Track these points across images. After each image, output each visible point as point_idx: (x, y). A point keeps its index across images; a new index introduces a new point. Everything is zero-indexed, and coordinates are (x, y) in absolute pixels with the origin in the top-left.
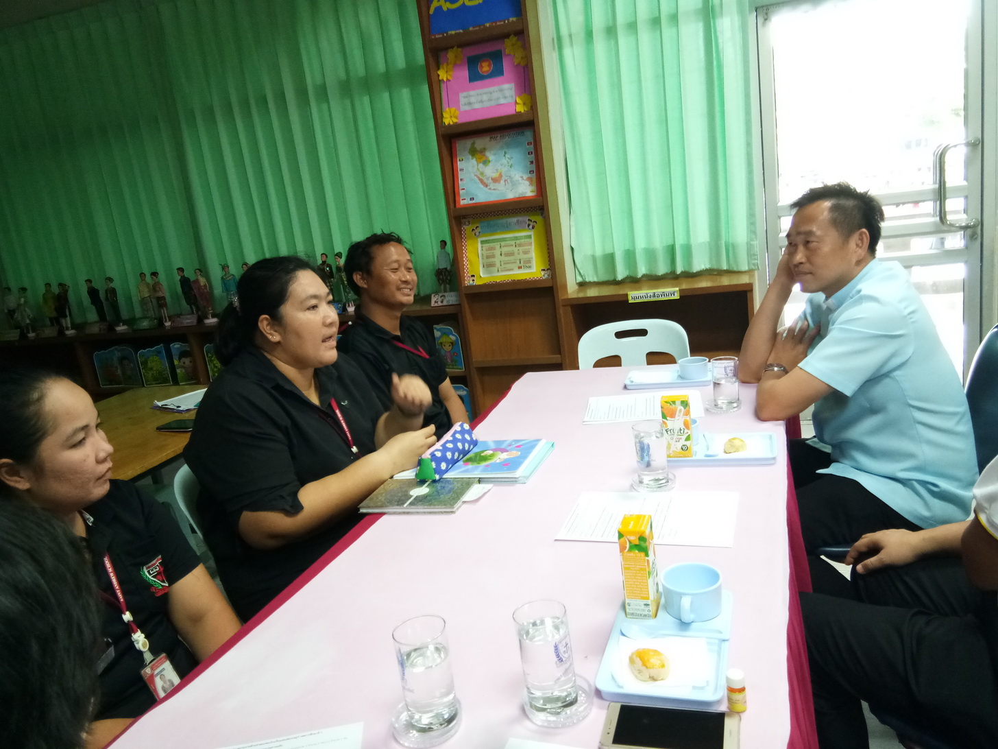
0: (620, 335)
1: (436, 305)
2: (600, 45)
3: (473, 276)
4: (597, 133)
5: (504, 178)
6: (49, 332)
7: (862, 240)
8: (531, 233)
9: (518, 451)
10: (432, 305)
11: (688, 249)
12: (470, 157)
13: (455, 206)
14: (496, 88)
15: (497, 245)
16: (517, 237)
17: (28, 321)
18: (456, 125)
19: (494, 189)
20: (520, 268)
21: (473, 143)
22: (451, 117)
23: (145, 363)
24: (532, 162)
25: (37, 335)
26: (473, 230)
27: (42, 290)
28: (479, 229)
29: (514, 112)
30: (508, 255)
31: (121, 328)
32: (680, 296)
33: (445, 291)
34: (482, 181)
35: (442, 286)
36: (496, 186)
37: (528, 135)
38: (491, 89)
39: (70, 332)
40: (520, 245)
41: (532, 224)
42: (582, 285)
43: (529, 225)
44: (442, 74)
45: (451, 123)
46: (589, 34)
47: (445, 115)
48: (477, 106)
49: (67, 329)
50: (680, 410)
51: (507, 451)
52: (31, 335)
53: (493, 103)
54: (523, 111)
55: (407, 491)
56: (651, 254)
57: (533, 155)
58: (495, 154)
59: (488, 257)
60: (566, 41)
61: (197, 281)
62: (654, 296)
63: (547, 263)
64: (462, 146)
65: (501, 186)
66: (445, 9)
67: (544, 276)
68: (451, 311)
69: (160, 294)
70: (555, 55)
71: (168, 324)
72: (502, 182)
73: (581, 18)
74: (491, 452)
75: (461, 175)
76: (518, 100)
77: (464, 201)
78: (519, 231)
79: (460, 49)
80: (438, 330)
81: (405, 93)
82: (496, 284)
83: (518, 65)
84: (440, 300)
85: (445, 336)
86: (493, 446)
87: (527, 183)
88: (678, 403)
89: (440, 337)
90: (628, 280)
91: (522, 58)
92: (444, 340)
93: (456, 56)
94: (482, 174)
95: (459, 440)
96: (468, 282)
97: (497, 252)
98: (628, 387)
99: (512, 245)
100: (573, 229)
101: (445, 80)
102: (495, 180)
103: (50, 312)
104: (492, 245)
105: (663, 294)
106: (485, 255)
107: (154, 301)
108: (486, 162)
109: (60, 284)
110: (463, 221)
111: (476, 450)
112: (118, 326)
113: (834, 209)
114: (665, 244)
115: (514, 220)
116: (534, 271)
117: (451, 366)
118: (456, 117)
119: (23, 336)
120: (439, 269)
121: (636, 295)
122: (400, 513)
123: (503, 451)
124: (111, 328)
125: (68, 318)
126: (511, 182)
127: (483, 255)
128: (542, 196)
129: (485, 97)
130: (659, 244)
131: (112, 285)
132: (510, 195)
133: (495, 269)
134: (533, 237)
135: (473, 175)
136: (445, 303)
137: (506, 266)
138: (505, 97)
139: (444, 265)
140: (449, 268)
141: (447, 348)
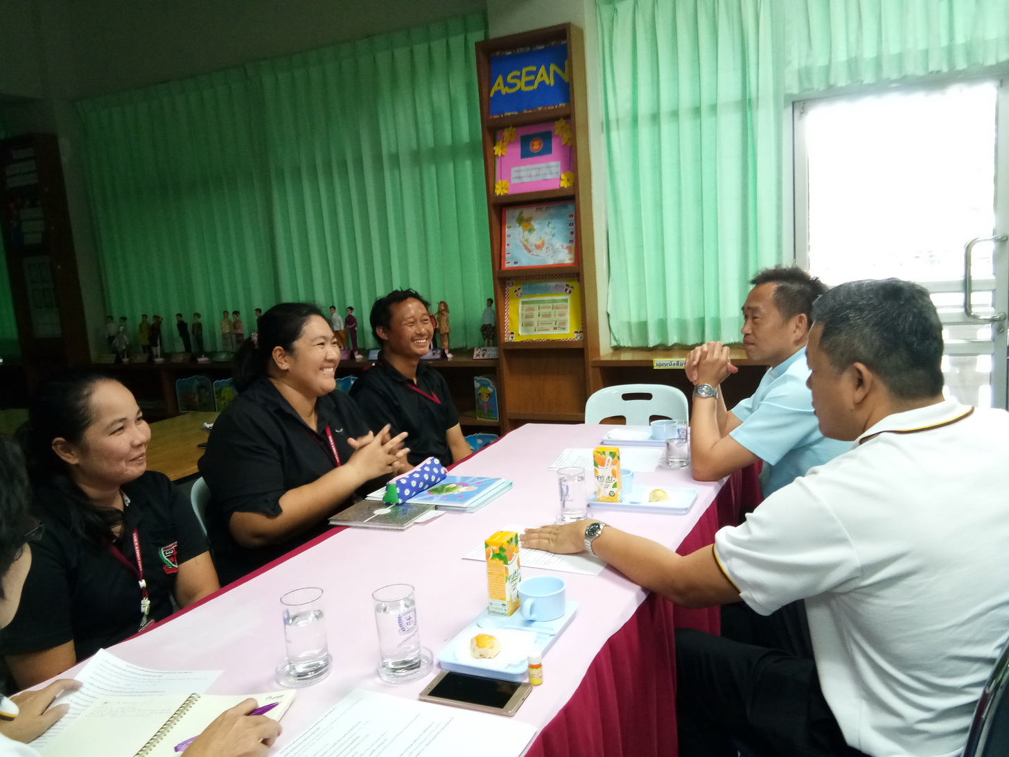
0: (627, 397)
1: (478, 358)
2: (644, 130)
3: (512, 333)
4: (637, 209)
5: (546, 246)
6: (141, 358)
7: (801, 322)
8: (568, 297)
9: (477, 486)
10: (474, 358)
11: (717, 324)
12: (518, 225)
13: (500, 268)
14: (544, 165)
15: (536, 306)
16: (554, 300)
17: (124, 347)
18: (506, 196)
19: (537, 255)
20: (555, 328)
21: (522, 213)
22: (502, 188)
23: (219, 392)
24: (572, 233)
25: (130, 361)
26: (516, 291)
27: (139, 320)
28: (521, 291)
29: (559, 188)
30: (545, 316)
31: (202, 360)
33: (489, 345)
34: (525, 246)
35: (486, 341)
36: (539, 252)
37: (571, 208)
38: (539, 165)
39: (159, 360)
40: (557, 308)
41: (569, 289)
42: (617, 349)
44: (498, 150)
45: (502, 194)
46: (635, 120)
47: (497, 186)
48: (526, 180)
49: (157, 357)
50: (609, 461)
51: (467, 486)
52: (126, 360)
53: (540, 178)
54: (566, 187)
55: (372, 510)
57: (574, 226)
58: (540, 223)
59: (527, 317)
60: (613, 125)
62: (678, 364)
63: (581, 326)
64: (511, 214)
65: (543, 253)
66: (504, 93)
67: (576, 337)
68: (490, 364)
69: (239, 331)
70: (603, 137)
72: (544, 249)
73: (628, 105)
74: (455, 485)
75: (508, 241)
76: (563, 177)
77: (509, 264)
78: (557, 294)
79: (514, 129)
80: (478, 381)
81: (468, 163)
82: (533, 343)
83: (565, 145)
84: (481, 353)
85: (483, 387)
86: (458, 480)
87: (567, 251)
88: (607, 453)
89: (480, 388)
91: (569, 139)
92: (481, 391)
93: (511, 135)
94: (527, 240)
95: (426, 472)
96: (508, 338)
97: (536, 313)
98: (605, 443)
99: (549, 307)
100: (610, 296)
101: (500, 155)
102: (539, 247)
103: (145, 341)
104: (531, 306)
106: (524, 314)
107: (234, 336)
108: (531, 230)
109: (155, 317)
110: (507, 282)
111: (443, 482)
112: (200, 357)
113: (779, 291)
114: (696, 316)
115: (553, 284)
116: (568, 332)
117: (487, 416)
118: (507, 189)
119: (119, 360)
120: (484, 325)
121: (660, 362)
122: (361, 528)
123: (464, 485)
124: (194, 359)
125: (159, 347)
126: (553, 249)
127: (522, 315)
128: (579, 263)
129: (534, 173)
130: (690, 316)
131: (200, 320)
132: (550, 261)
133: (533, 328)
134: (569, 301)
135: (518, 241)
136: (486, 357)
137: (543, 326)
138: (551, 173)
139: (489, 321)
140: (493, 325)
141: (485, 399)
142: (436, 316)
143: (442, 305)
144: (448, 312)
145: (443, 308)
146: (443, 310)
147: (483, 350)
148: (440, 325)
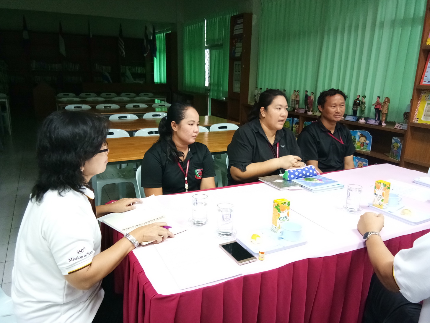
1: (397, 128)
3: (418, 119)
9: (325, 182)
10: (395, 128)
13: (419, 84)
26: (426, 97)
45: (429, 45)
47: (428, 40)
50: (382, 187)
51: (321, 181)
61: (310, 97)
68: (402, 132)
69: (298, 99)
71: (296, 111)
74: (317, 179)
75: (428, 70)
77: (425, 82)
80: (394, 140)
82: (427, 125)
84: (399, 126)
85: (396, 143)
86: (320, 178)
88: (382, 184)
89: (394, 143)
92: (395, 145)
96: (414, 121)
98: (415, 182)
106: (427, 110)
107: (295, 101)
110: (422, 91)
117: (394, 157)
120: (406, 112)
127: (426, 110)
136: (401, 128)
139: (408, 111)
141: (395, 149)
142: (382, 104)
143: (387, 99)
144: (389, 103)
145: (387, 101)
146: (386, 102)
147: (401, 125)
148: (383, 108)
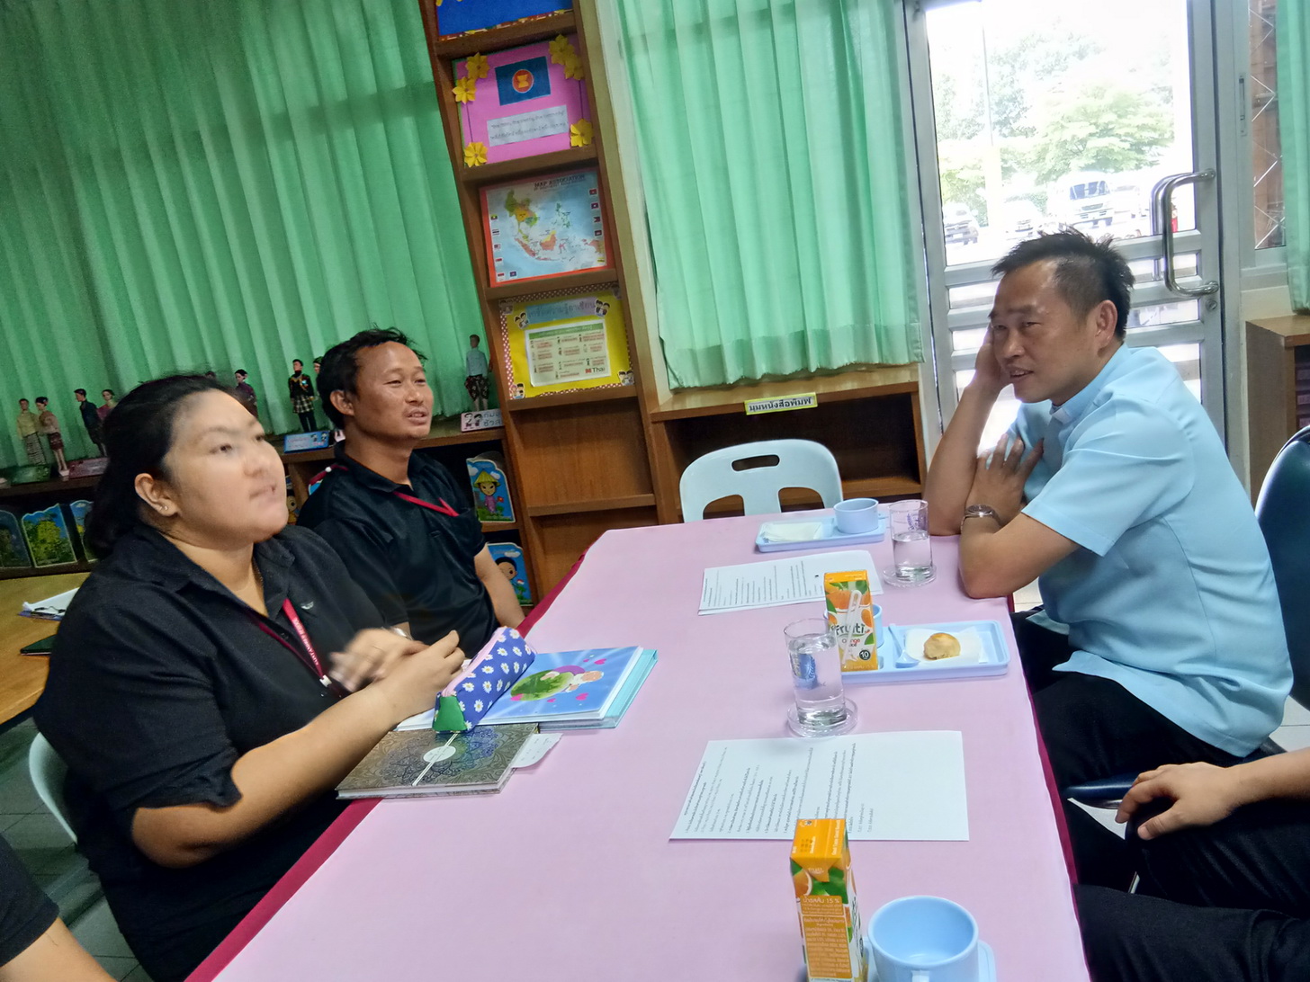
0: (740, 465)
1: (469, 429)
2: (687, 50)
3: (521, 385)
4: (689, 174)
5: (558, 242)
7: (1105, 317)
8: (602, 320)
9: (601, 670)
10: (463, 430)
11: (824, 337)
12: (508, 213)
13: (489, 285)
14: (539, 113)
15: (553, 340)
16: (581, 327)
18: (484, 167)
19: (545, 259)
20: (588, 371)
21: (512, 193)
22: (476, 155)
24: (598, 219)
26: (517, 319)
28: (526, 318)
29: (568, 148)
30: (570, 352)
32: (819, 404)
33: (482, 408)
34: (525, 247)
35: (477, 400)
36: (547, 254)
37: (591, 180)
38: (533, 114)
40: (586, 339)
41: (602, 307)
42: (679, 392)
43: (598, 310)
44: (460, 94)
45: (477, 165)
46: (671, 35)
47: (467, 153)
48: (514, 139)
50: (856, 596)
51: (582, 671)
53: (537, 134)
54: (580, 146)
55: (419, 755)
56: (773, 345)
57: (599, 209)
58: (542, 208)
60: (637, 44)
61: (102, 405)
62: (782, 404)
63: (628, 362)
64: (495, 197)
65: (554, 254)
67: (623, 381)
69: (52, 430)
70: (624, 64)
71: (65, 473)
72: (556, 248)
73: (657, 12)
74: (557, 674)
75: (495, 240)
76: (574, 130)
77: (502, 277)
78: (583, 318)
79: (483, 57)
80: (474, 465)
81: (407, 125)
82: (553, 397)
83: (571, 79)
84: (474, 421)
85: (483, 473)
86: (559, 663)
87: (593, 249)
88: (852, 585)
89: (477, 475)
90: (742, 384)
91: (576, 69)
92: (483, 478)
93: (479, 68)
94: (526, 237)
95: (503, 659)
96: (514, 394)
97: (554, 350)
98: (764, 549)
99: (575, 339)
100: (661, 313)
101: (464, 102)
102: (546, 246)
104: (546, 339)
105: (794, 402)
106: (536, 354)
108: (531, 220)
111: (532, 670)
113: (1062, 271)
114: (792, 331)
115: (576, 302)
116: (609, 375)
117: (495, 517)
118: (483, 156)
120: (471, 377)
121: (757, 404)
122: (406, 797)
123: (577, 670)
126: (569, 247)
127: (533, 354)
128: (615, 267)
129: (525, 126)
130: (784, 329)
132: (569, 267)
133: (553, 374)
134: (604, 326)
135: (512, 239)
136: (482, 426)
137: (568, 369)
138: (553, 126)
139: (478, 370)
140: (485, 375)
141: (489, 490)
